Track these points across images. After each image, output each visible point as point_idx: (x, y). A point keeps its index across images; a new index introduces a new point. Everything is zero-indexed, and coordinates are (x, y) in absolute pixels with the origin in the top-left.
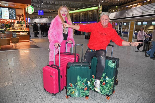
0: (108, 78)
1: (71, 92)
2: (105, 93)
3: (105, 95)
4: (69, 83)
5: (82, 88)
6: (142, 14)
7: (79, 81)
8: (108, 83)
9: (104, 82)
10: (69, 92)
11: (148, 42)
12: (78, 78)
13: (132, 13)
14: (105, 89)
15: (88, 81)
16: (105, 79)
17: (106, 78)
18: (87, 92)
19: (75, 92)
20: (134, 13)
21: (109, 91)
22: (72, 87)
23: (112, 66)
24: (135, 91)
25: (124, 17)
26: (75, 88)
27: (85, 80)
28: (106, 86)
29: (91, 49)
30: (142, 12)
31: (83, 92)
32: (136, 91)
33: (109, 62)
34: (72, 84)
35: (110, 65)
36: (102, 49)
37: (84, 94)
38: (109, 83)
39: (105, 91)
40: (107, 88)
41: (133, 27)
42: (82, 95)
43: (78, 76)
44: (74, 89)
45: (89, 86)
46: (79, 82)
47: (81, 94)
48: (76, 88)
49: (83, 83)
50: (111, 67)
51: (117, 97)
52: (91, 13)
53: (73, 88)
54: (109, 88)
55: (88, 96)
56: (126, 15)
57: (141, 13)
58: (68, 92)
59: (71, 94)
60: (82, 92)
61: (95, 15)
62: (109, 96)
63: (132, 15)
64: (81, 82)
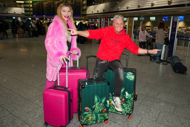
0: (128, 94)
1: (87, 119)
2: (125, 112)
3: (126, 114)
4: (85, 107)
5: (101, 111)
6: (139, 7)
7: (97, 102)
8: (128, 99)
9: (123, 99)
10: (85, 119)
11: (151, 43)
12: (96, 99)
13: (126, 6)
14: (125, 106)
15: (107, 101)
16: (124, 95)
17: (125, 93)
18: (106, 114)
19: (92, 117)
20: (129, 6)
21: (130, 108)
22: (88, 111)
23: (132, 79)
24: (153, 104)
25: (117, 10)
26: (92, 112)
27: (103, 101)
28: (126, 103)
29: (103, 61)
30: (137, 4)
31: (102, 116)
32: (155, 104)
33: (128, 74)
34: (89, 108)
35: (129, 77)
36: (116, 59)
37: (102, 118)
38: (130, 100)
39: (125, 109)
40: (128, 106)
41: (131, 25)
42: (101, 119)
43: (96, 96)
44: (91, 114)
45: (108, 107)
46: (97, 104)
47: (99, 118)
48: (94, 112)
49: (101, 104)
50: (130, 80)
51: (138, 114)
52: (71, 2)
53: (90, 112)
54: (130, 105)
55: (107, 119)
56: (119, 7)
57: (137, 6)
58: (83, 120)
59: (87, 122)
60: (100, 116)
61: (77, 5)
62: (130, 114)
63: (126, 7)
64: (99, 104)
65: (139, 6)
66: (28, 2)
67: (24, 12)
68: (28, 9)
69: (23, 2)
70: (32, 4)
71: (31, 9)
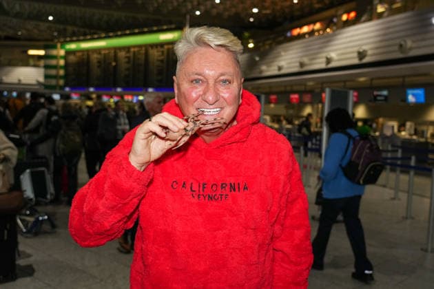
65: (302, 65)
66: (54, 52)
67: (42, 79)
68: (53, 72)
69: (42, 53)
70: (65, 58)
71: (62, 72)
